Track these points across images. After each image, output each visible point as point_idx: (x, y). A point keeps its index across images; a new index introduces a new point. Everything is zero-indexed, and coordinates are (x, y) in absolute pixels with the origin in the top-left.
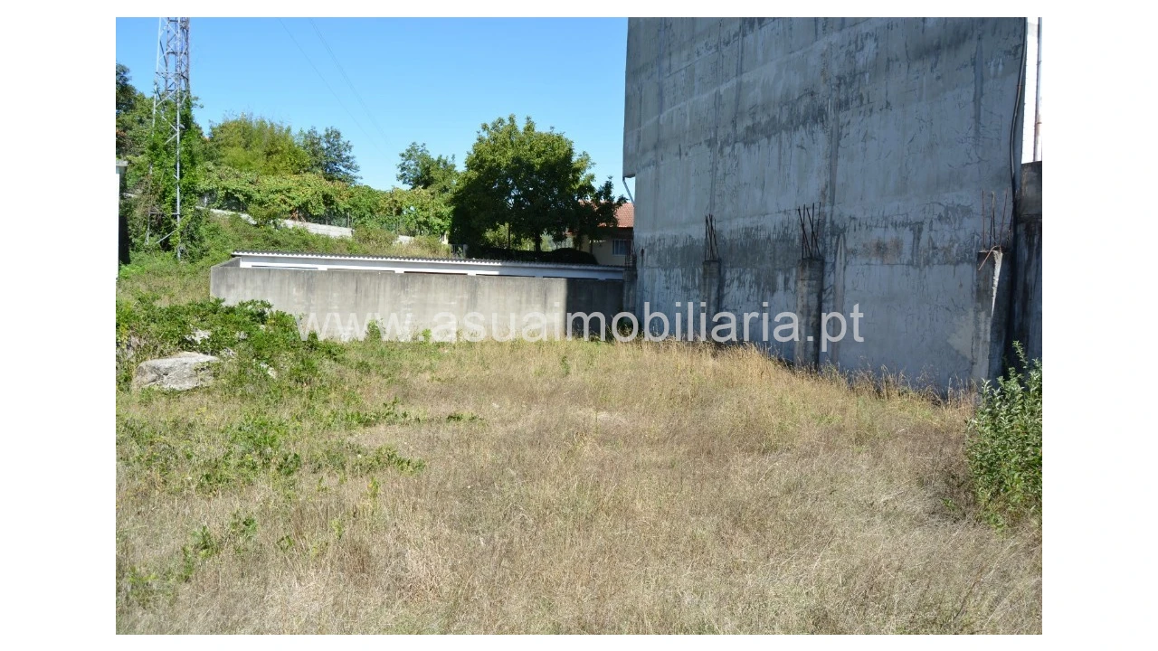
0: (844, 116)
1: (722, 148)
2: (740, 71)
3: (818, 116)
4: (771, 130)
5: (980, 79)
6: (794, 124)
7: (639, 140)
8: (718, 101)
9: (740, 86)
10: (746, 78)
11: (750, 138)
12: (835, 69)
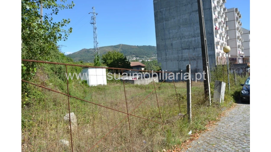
0: (198, 60)
1: (180, 61)
2: (182, 54)
3: (195, 59)
4: (188, 60)
5: (212, 59)
6: (191, 60)
7: (161, 58)
8: (178, 56)
9: (182, 55)
10: (183, 54)
11: (185, 60)
12: (196, 56)
